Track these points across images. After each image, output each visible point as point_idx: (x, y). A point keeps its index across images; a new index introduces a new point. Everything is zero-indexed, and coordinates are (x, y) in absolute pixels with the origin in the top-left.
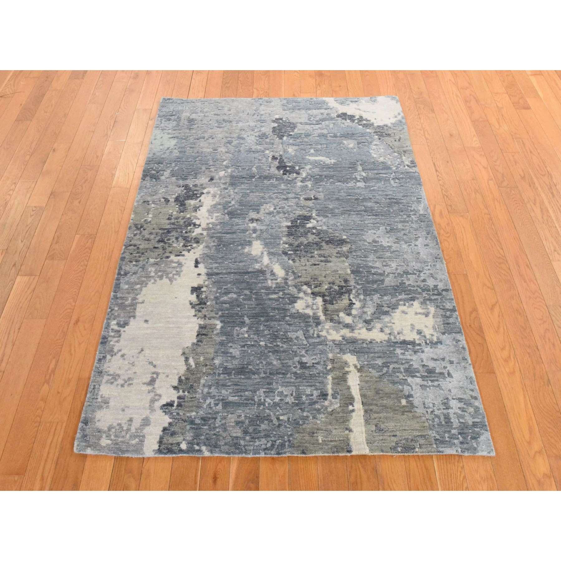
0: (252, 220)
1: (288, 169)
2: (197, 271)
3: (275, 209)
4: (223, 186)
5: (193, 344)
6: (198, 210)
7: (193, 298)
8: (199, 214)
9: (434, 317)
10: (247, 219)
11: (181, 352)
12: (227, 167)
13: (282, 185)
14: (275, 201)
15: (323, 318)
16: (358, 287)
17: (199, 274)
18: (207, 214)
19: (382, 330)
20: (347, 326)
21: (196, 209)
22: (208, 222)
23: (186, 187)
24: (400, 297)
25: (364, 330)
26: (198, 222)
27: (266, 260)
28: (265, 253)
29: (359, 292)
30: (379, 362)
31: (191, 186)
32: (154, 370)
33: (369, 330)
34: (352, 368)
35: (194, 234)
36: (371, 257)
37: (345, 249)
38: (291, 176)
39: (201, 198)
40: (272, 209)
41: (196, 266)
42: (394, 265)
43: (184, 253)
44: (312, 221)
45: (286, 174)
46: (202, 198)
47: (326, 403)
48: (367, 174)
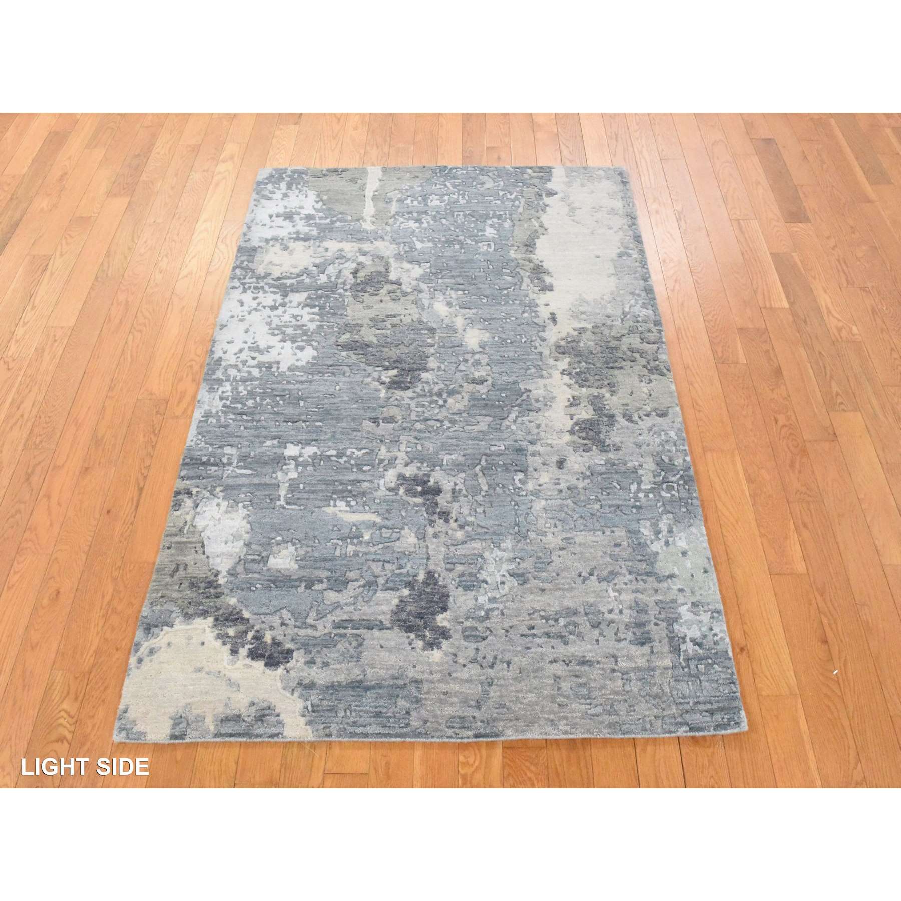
0: (482, 382)
1: (419, 488)
2: (551, 309)
3: (445, 402)
4: (538, 447)
5: (538, 238)
6: (571, 400)
7: (548, 280)
8: (568, 394)
9: (263, 262)
10: (489, 383)
11: (549, 231)
12: (536, 493)
13: (431, 450)
14: (444, 414)
15: (392, 261)
16: (341, 291)
17: (547, 305)
18: (555, 392)
19: (327, 250)
20: (365, 254)
21: (574, 402)
22: (549, 380)
23: (603, 447)
24: (294, 281)
25: (346, 250)
26: (566, 379)
27: (459, 322)
28: (460, 331)
29: (342, 286)
30: (338, 224)
31: (594, 448)
32: (575, 218)
33: (342, 250)
34: (369, 219)
35: (568, 360)
36: (312, 326)
37: (346, 338)
38: (416, 471)
39: (571, 423)
40: (450, 401)
41: (552, 314)
42: (287, 318)
43: (576, 333)
44: (388, 380)
45: (425, 474)
46: (569, 424)
47: (399, 196)
48: (274, 475)
